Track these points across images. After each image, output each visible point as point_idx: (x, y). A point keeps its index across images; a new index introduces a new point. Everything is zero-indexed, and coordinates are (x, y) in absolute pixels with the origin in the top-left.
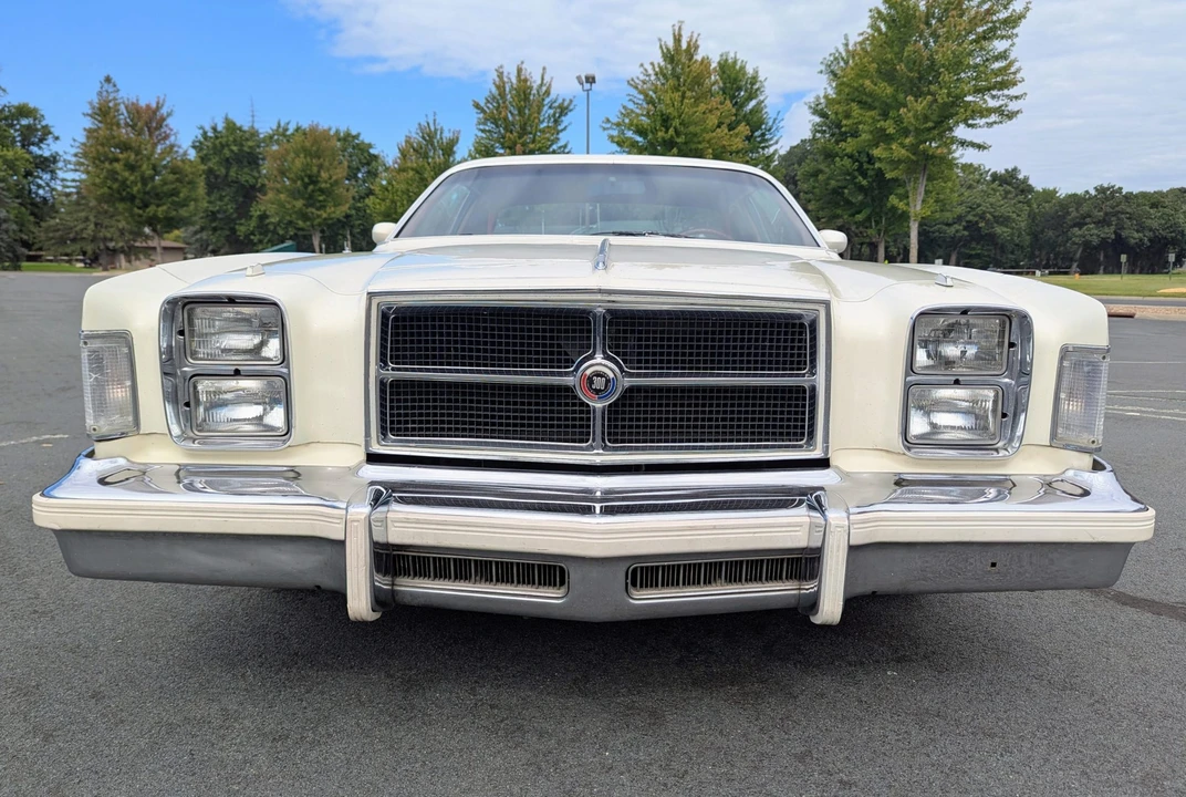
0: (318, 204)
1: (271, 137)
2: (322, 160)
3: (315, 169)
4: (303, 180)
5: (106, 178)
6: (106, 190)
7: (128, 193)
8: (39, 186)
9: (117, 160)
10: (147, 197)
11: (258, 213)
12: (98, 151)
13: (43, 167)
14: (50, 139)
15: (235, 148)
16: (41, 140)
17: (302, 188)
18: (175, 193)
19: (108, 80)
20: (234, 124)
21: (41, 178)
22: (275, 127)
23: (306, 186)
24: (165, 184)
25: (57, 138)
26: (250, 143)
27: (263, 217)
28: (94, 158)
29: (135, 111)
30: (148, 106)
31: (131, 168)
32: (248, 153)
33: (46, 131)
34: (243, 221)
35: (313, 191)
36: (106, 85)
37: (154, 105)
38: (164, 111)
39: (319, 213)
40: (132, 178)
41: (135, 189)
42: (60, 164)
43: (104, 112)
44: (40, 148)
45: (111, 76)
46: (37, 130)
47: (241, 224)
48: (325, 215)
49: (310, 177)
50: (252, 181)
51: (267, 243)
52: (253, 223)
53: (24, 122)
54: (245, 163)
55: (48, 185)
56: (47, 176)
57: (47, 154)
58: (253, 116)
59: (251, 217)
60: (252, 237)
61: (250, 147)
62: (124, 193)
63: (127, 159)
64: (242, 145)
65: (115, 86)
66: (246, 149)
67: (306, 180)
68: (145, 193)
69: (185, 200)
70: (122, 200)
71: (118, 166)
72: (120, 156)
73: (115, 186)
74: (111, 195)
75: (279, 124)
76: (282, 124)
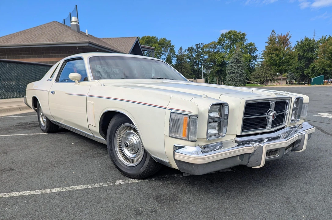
1: (319, 41)
5: (270, 59)
6: (269, 63)
7: (275, 63)
8: (252, 64)
9: (274, 54)
10: (280, 64)
11: (312, 66)
12: (268, 52)
13: (254, 59)
14: (256, 51)
15: (307, 46)
16: (254, 52)
18: (288, 62)
19: (273, 31)
20: (308, 39)
21: (253, 62)
22: (321, 38)
24: (286, 59)
25: (258, 51)
26: (313, 44)
27: (314, 67)
28: (267, 54)
29: (280, 38)
30: (284, 36)
31: (277, 55)
32: (311, 47)
33: (256, 49)
34: (307, 69)
36: (272, 33)
37: (286, 36)
38: (288, 37)
40: (277, 58)
41: (278, 62)
42: (258, 58)
43: (272, 40)
44: (253, 54)
45: (274, 30)
46: (253, 49)
47: (306, 70)
50: (311, 56)
51: (314, 76)
52: (310, 70)
53: (250, 47)
54: (310, 51)
55: (254, 63)
56: (254, 61)
57: (255, 55)
58: (314, 35)
59: (310, 68)
60: (309, 74)
61: (313, 45)
62: (274, 63)
63: (276, 53)
64: (310, 45)
65: (275, 33)
66: (311, 46)
68: (280, 63)
69: (291, 64)
70: (273, 65)
71: (274, 55)
72: (275, 52)
73: (272, 61)
74: (271, 64)
75: (323, 37)
76: (324, 37)
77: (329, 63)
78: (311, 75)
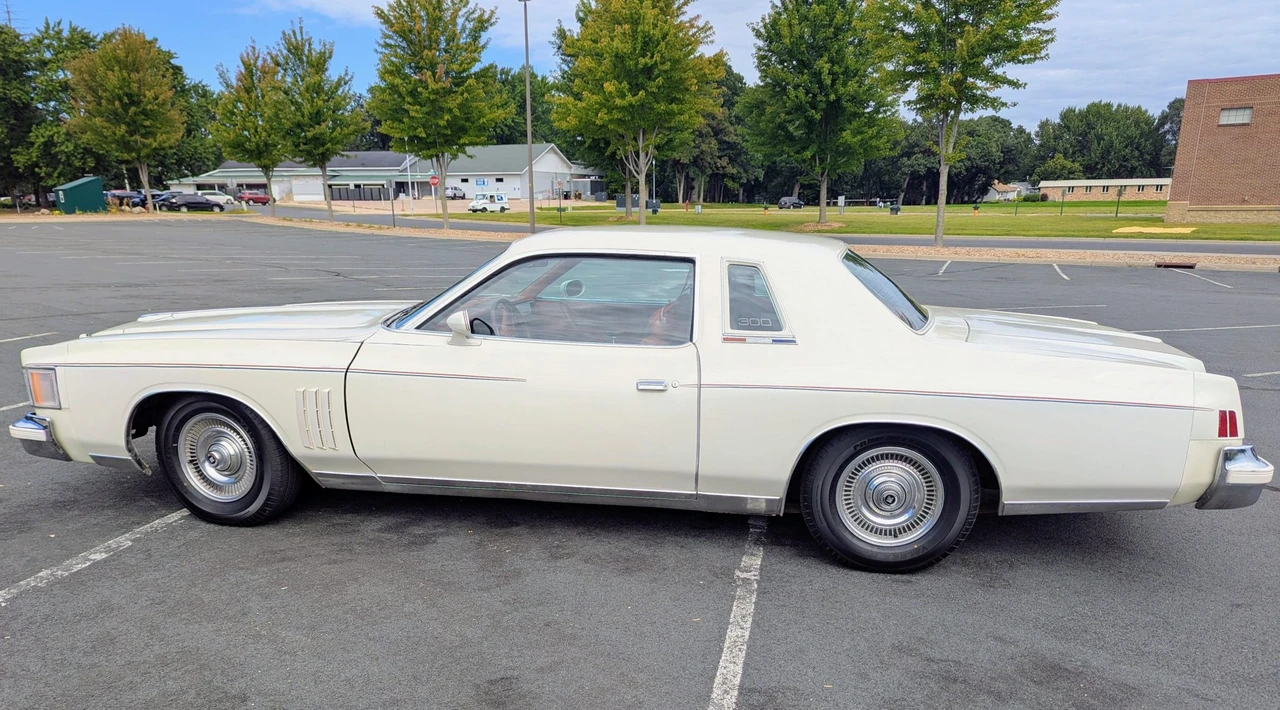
0: (143, 131)
1: (40, 42)
2: (142, 74)
3: (135, 86)
4: (121, 100)
11: (42, 140)
17: (120, 110)
22: (43, 29)
23: (125, 107)
26: (15, 49)
27: (49, 144)
32: (14, 61)
34: (19, 149)
35: (135, 114)
39: (146, 141)
47: (17, 153)
48: (155, 145)
49: (129, 96)
50: (25, 98)
51: (58, 177)
52: (35, 153)
54: (12, 75)
58: (7, 12)
59: (32, 144)
60: (37, 170)
61: (19, 54)
66: (11, 55)
67: (126, 100)
75: (48, 24)
76: (52, 26)
77: (123, 136)
78: (49, 175)
